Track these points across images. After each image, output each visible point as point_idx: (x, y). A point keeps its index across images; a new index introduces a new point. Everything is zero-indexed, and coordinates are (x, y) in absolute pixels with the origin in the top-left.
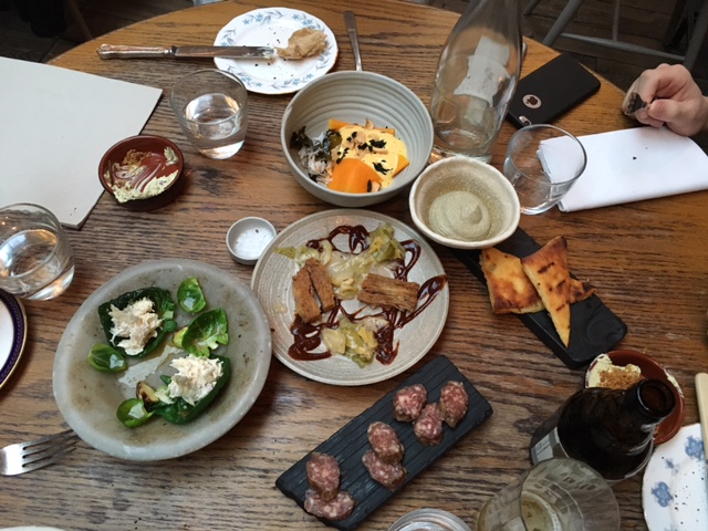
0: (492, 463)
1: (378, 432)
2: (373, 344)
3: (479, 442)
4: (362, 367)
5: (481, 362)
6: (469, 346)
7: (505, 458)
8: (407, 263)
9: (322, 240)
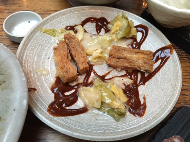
2: (124, 99)
4: (117, 120)
8: (139, 40)
9: (76, 26)
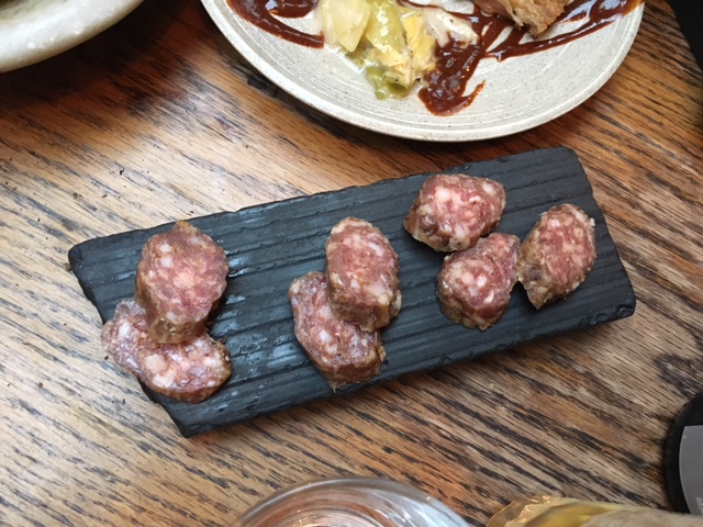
0: (576, 419)
1: (356, 242)
2: (425, 61)
3: (567, 364)
4: (380, 96)
5: (635, 205)
6: (622, 164)
7: (608, 419)
